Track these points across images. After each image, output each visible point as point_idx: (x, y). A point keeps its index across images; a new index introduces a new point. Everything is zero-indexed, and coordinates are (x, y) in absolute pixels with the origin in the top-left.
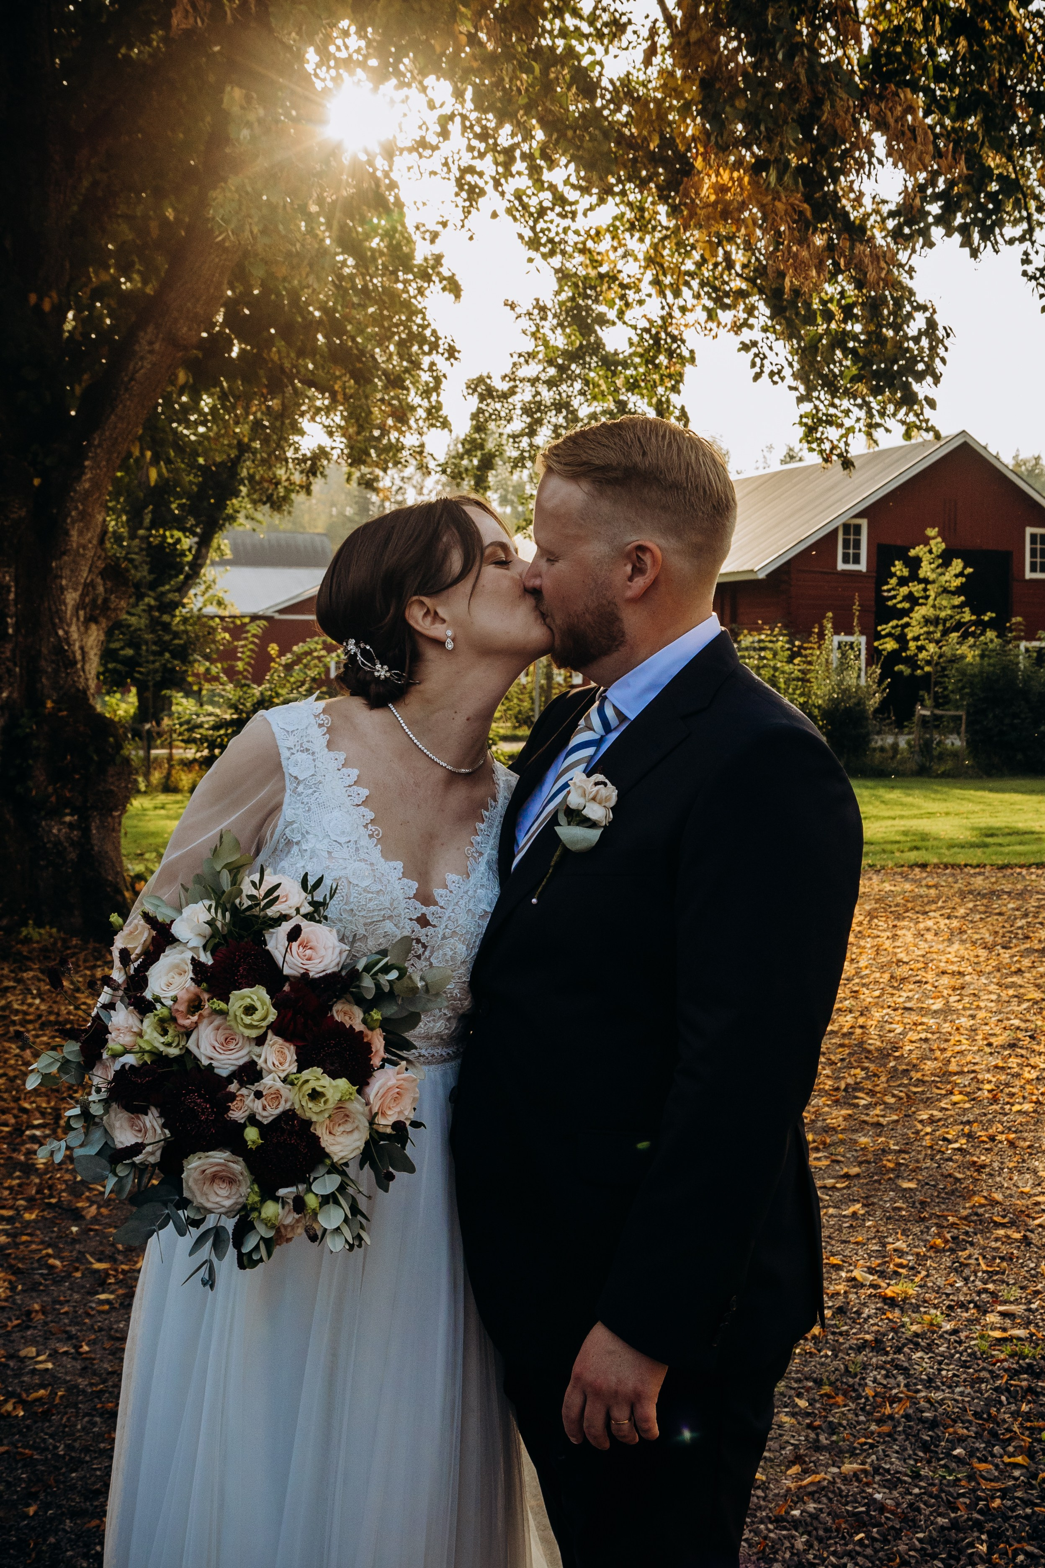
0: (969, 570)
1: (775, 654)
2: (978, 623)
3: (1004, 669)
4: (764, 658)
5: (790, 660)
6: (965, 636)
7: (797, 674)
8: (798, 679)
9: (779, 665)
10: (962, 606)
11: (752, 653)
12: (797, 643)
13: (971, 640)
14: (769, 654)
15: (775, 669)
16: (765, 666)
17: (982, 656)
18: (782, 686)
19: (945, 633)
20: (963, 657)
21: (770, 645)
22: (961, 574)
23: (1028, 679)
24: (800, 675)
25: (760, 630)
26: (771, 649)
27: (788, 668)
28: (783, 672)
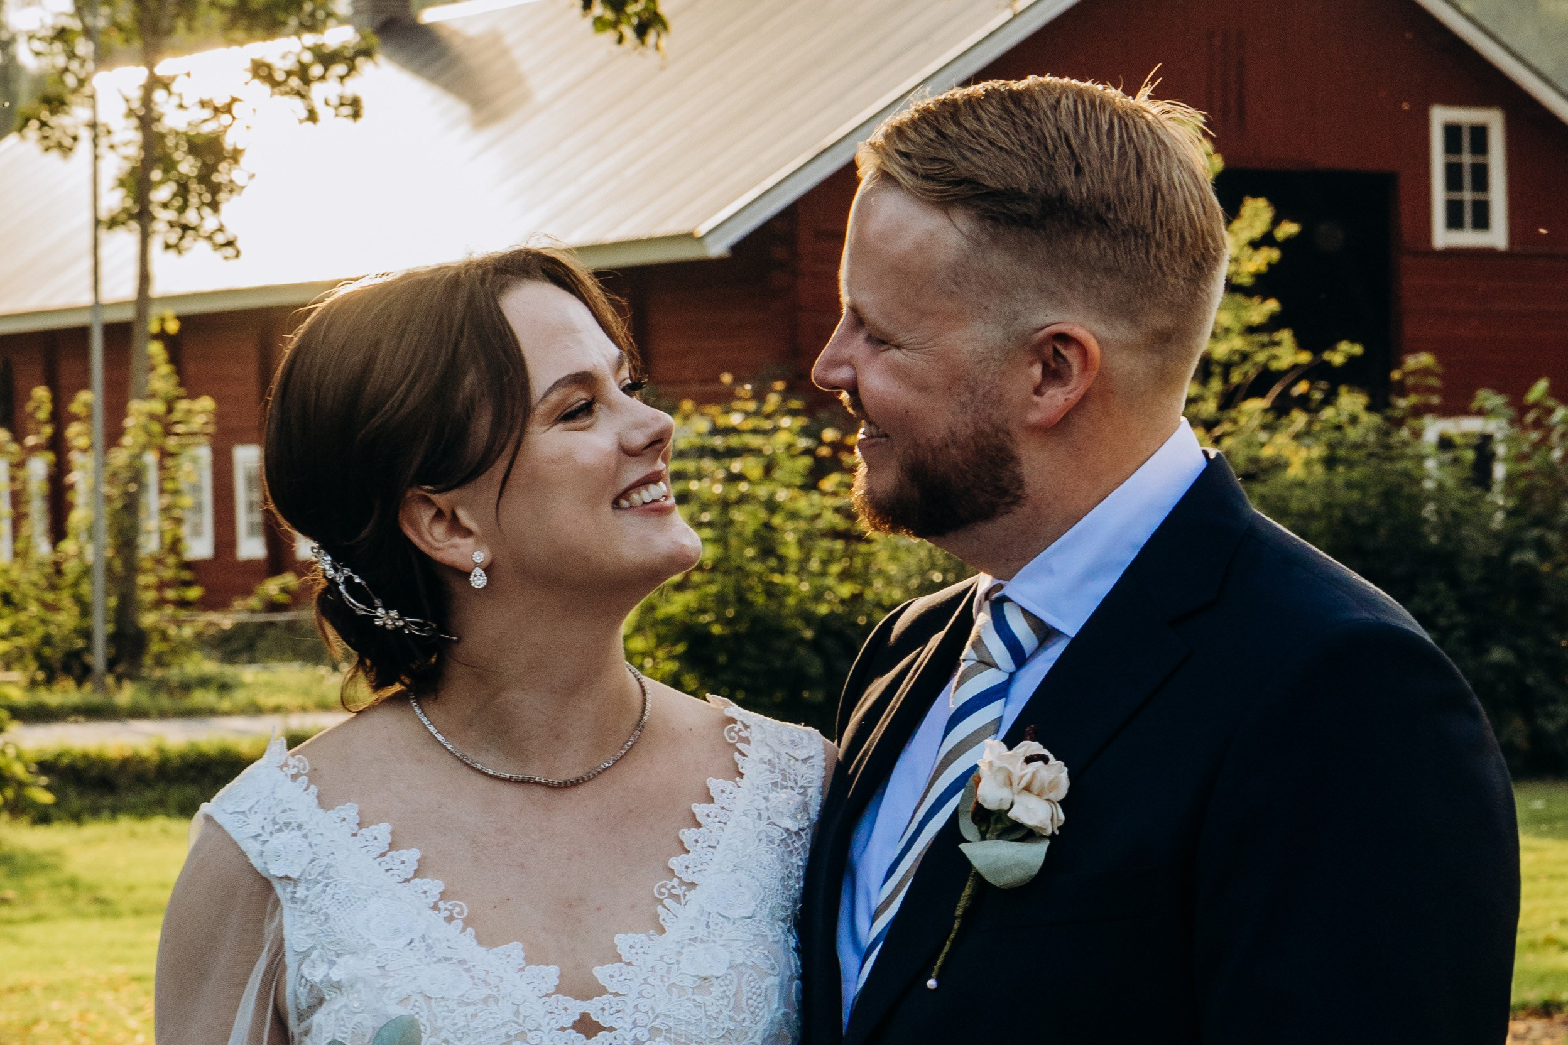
0: (1288, 229)
1: (769, 469)
2: (1317, 371)
3: (1390, 495)
4: (740, 477)
5: (811, 483)
6: (1282, 408)
7: (830, 519)
8: (834, 534)
9: (782, 495)
10: (1273, 324)
11: (708, 464)
12: (829, 435)
13: (1299, 419)
14: (750, 466)
15: (772, 506)
16: (743, 499)
17: (1330, 462)
18: (792, 552)
19: (1230, 400)
20: (1279, 465)
21: (755, 441)
22: (1266, 240)
23: (1452, 522)
24: (839, 522)
25: (725, 398)
26: (757, 452)
27: (805, 503)
28: (793, 515)
